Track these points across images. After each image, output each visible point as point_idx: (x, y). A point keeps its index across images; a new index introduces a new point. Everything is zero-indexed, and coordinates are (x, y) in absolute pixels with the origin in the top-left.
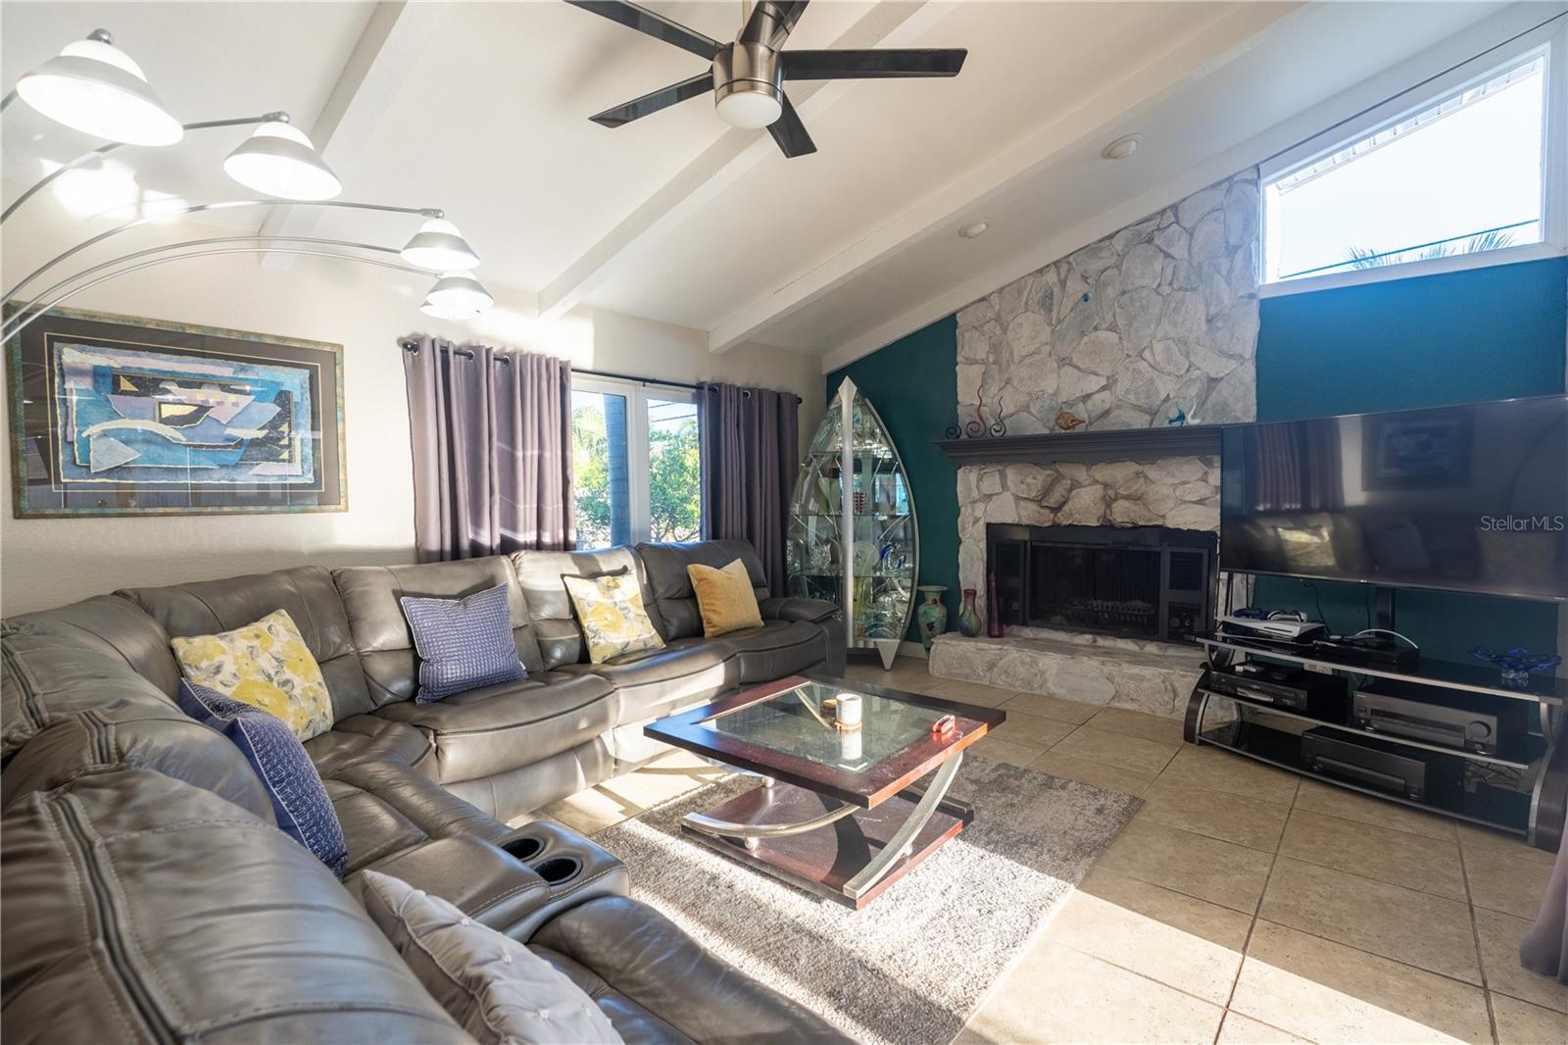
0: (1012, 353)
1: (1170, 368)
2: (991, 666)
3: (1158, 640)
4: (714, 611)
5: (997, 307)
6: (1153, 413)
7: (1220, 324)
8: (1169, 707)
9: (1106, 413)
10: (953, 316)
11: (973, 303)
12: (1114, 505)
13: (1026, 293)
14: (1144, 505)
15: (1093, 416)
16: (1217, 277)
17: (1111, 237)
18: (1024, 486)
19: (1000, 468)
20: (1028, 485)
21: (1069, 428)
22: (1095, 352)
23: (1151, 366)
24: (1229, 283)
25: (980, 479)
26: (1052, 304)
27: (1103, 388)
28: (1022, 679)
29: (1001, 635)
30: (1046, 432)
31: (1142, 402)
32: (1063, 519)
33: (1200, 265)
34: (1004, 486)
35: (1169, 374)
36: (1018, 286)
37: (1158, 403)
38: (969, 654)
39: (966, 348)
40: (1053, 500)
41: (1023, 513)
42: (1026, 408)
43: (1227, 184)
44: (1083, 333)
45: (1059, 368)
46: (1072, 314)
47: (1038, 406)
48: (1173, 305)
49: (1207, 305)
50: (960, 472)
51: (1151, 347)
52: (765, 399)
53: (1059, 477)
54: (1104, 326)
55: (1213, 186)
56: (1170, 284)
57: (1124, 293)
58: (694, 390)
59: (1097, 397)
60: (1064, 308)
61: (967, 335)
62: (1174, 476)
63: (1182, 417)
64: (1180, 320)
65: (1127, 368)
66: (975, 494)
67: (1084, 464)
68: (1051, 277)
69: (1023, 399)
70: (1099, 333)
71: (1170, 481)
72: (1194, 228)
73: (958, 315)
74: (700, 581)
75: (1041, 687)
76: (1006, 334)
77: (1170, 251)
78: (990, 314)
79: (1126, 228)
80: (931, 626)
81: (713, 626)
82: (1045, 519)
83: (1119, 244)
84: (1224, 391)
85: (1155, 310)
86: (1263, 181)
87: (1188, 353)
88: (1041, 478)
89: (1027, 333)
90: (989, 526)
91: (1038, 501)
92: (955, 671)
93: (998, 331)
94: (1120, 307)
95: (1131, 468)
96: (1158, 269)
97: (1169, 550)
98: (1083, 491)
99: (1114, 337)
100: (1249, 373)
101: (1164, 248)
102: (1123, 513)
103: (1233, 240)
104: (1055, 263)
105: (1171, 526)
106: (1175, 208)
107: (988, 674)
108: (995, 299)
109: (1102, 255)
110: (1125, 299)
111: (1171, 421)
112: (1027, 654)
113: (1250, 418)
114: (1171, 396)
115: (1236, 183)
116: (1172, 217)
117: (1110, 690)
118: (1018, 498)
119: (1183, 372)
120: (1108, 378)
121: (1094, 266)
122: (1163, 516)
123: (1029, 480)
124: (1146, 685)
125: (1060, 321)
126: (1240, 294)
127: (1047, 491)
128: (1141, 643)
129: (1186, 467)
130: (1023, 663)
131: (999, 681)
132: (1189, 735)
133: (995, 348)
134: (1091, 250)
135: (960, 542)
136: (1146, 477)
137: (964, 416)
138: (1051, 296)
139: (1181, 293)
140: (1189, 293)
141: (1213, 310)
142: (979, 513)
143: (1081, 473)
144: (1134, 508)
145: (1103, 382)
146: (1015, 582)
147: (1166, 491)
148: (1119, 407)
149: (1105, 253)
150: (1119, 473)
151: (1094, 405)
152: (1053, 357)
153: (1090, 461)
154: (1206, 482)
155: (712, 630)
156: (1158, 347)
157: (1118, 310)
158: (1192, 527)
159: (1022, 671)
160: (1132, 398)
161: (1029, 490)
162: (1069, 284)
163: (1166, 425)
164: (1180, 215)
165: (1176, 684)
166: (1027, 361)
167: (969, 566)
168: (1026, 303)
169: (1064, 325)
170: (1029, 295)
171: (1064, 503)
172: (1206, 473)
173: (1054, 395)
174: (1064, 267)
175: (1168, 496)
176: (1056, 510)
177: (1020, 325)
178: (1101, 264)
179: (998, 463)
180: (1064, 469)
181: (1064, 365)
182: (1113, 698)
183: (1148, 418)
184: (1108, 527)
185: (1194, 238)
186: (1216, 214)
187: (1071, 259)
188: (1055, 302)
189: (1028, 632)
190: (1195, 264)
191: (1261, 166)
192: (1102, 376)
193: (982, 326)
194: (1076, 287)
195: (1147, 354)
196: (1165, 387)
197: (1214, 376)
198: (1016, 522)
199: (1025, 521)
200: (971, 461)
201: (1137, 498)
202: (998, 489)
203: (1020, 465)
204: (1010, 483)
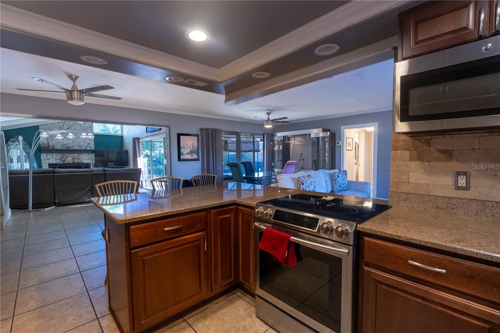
1: (82, 141)
5: (49, 127)
6: (80, 147)
9: (72, 146)
11: (43, 125)
12: (75, 160)
14: (80, 160)
15: (70, 146)
16: (88, 130)
19: (51, 154)
21: (68, 148)
24: (90, 131)
25: (47, 156)
27: (72, 143)
30: (61, 149)
31: (79, 145)
32: (65, 162)
33: (86, 128)
36: (54, 124)
41: (57, 161)
42: (57, 144)
47: (59, 144)
50: (42, 155)
53: (64, 156)
57: (74, 129)
59: (71, 144)
61: (42, 130)
63: (86, 148)
65: (76, 140)
66: (46, 158)
67: (69, 154)
68: (61, 124)
69: (56, 143)
71: (83, 156)
73: (39, 126)
82: (62, 162)
84: (91, 145)
88: (61, 156)
90: (49, 164)
91: (60, 160)
95: (77, 155)
98: (69, 158)
100: (93, 143)
103: (90, 126)
113: (95, 149)
118: (56, 159)
122: (83, 161)
123: (58, 156)
127: (62, 158)
129: (86, 155)
135: (42, 167)
136: (80, 156)
138: (61, 127)
142: (46, 162)
143: (69, 155)
145: (72, 142)
147: (83, 158)
148: (75, 146)
150: (75, 155)
153: (70, 154)
160: (77, 144)
161: (58, 158)
162: (64, 126)
163: (84, 149)
168: (56, 127)
173: (63, 143)
174: (63, 123)
176: (64, 161)
178: (70, 124)
179: (51, 153)
180: (65, 154)
181: (64, 138)
184: (73, 163)
193: (46, 129)
196: (82, 144)
197: (88, 143)
198: (56, 163)
199: (57, 163)
200: (44, 153)
201: (78, 159)
202: (51, 157)
203: (56, 154)
204: (54, 157)
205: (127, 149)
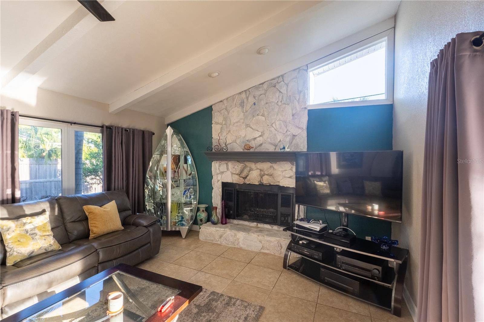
0: (230, 121)
2: (221, 237)
3: (277, 225)
4: (95, 227)
5: (226, 105)
6: (276, 146)
7: (296, 117)
8: (280, 252)
9: (261, 145)
10: (211, 106)
11: (218, 102)
12: (263, 177)
13: (235, 100)
14: (273, 178)
15: (257, 145)
16: (295, 101)
17: (263, 84)
18: (234, 169)
19: (226, 162)
20: (235, 169)
21: (248, 150)
22: (258, 123)
23: (275, 130)
24: (299, 103)
25: (219, 166)
26: (244, 105)
27: (260, 136)
28: (231, 242)
29: (226, 223)
30: (242, 150)
31: (273, 142)
32: (247, 182)
33: (290, 96)
34: (228, 169)
35: (281, 132)
36: (233, 97)
37: (277, 142)
38: (213, 232)
39: (215, 118)
40: (244, 175)
41: (234, 179)
42: (235, 141)
43: (298, 70)
44: (254, 116)
45: (246, 128)
46: (250, 109)
47: (239, 141)
48: (282, 109)
49: (292, 110)
50: (213, 163)
51: (275, 122)
52: (136, 133)
53: (246, 167)
54: (261, 114)
55: (294, 70)
56: (281, 102)
57: (267, 103)
58: (101, 128)
59: (258, 139)
60: (248, 106)
61: (216, 114)
62: (282, 168)
63: (284, 148)
64: (284, 114)
65: (268, 130)
66: (218, 171)
67: (254, 162)
68: (243, 96)
69: (234, 138)
70: (259, 116)
71: (281, 169)
72: (288, 83)
73: (213, 106)
74: (89, 213)
75: (238, 244)
76: (229, 114)
77: (281, 91)
78: (223, 107)
79: (267, 81)
80: (201, 220)
81: (94, 234)
82: (241, 181)
83: (265, 86)
84: (297, 140)
85: (276, 110)
86: (309, 70)
87: (287, 126)
88: (240, 167)
89: (236, 115)
90: (223, 183)
91: (239, 175)
92: (208, 239)
93: (226, 113)
94: (265, 108)
95: (269, 164)
96: (277, 96)
97: (281, 193)
98: (253, 172)
99: (263, 118)
100: (305, 134)
101: (279, 89)
102: (266, 180)
103: (300, 89)
104: (245, 91)
105: (281, 185)
106: (282, 76)
107: (220, 239)
108: (225, 102)
109: (260, 90)
110: (267, 105)
111: (281, 149)
112: (233, 232)
113: (305, 150)
114: (281, 140)
115: (301, 70)
116: (282, 79)
117: (260, 245)
118: (232, 174)
119: (285, 132)
120: (262, 132)
121: (257, 93)
122: (279, 182)
123: (236, 167)
124: (272, 244)
125: (246, 112)
126: (302, 107)
127: (242, 172)
128: (272, 226)
129: (286, 165)
130: (232, 236)
131: (223, 243)
132: (285, 266)
133: (225, 119)
134: (256, 87)
135: (212, 188)
136: (273, 168)
137: (214, 142)
138: (244, 102)
139: (284, 105)
140: (286, 105)
141: (294, 112)
142: (219, 178)
143: (252, 165)
144: (270, 179)
145: (260, 134)
146: (231, 204)
147: (280, 173)
148: (265, 143)
149: (261, 89)
150: (265, 166)
151: (257, 142)
152: (244, 124)
153: (256, 162)
154: (292, 170)
155: (93, 235)
156: (277, 123)
157: (265, 109)
158: (288, 186)
159: (231, 239)
160: (269, 140)
161: (236, 171)
162: (249, 98)
163: (279, 151)
164: (284, 78)
165: (282, 243)
166: (236, 125)
167: (215, 197)
168: (236, 104)
169: (248, 113)
170: (236, 102)
171: (247, 176)
172: (292, 167)
173: (244, 137)
174: (248, 93)
175: (280, 175)
176: (245, 178)
177: (233, 111)
178: (260, 93)
179: (226, 160)
180: (248, 164)
181: (248, 127)
182: (262, 248)
183: (274, 147)
184: (261, 185)
185: (289, 86)
186: (295, 80)
187: (250, 90)
188: (245, 104)
189: (236, 222)
190: (289, 96)
191: (308, 65)
192: (260, 132)
193: (221, 111)
194: (251, 100)
195: (274, 125)
196: (280, 137)
197: (294, 134)
198: (232, 182)
199: (235, 182)
200: (217, 159)
201: (271, 175)
202: (226, 170)
203: (233, 162)
204: (229, 168)
205: (399, 149)
